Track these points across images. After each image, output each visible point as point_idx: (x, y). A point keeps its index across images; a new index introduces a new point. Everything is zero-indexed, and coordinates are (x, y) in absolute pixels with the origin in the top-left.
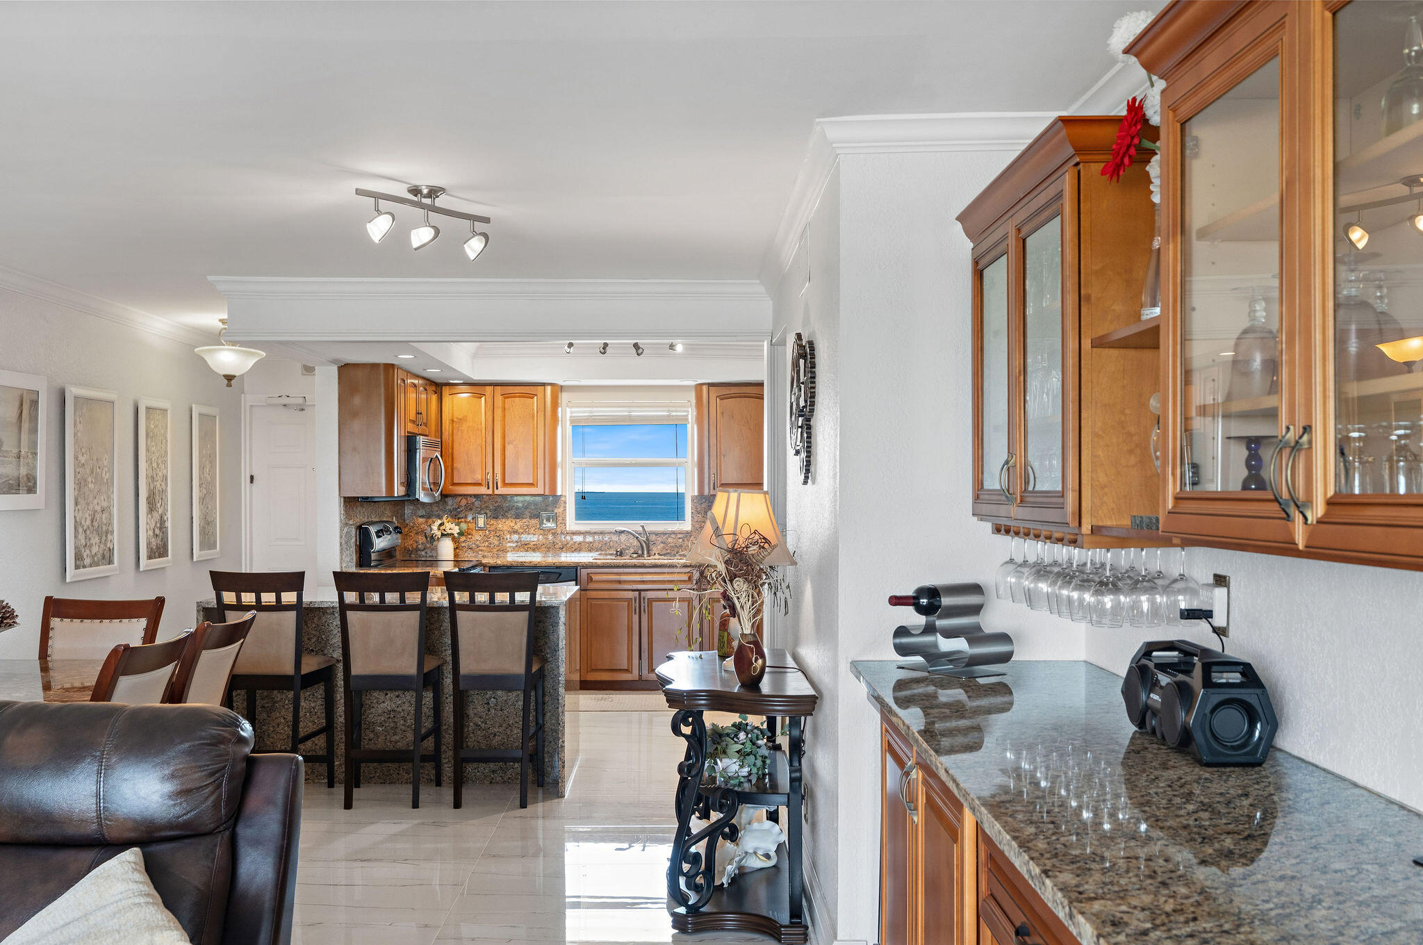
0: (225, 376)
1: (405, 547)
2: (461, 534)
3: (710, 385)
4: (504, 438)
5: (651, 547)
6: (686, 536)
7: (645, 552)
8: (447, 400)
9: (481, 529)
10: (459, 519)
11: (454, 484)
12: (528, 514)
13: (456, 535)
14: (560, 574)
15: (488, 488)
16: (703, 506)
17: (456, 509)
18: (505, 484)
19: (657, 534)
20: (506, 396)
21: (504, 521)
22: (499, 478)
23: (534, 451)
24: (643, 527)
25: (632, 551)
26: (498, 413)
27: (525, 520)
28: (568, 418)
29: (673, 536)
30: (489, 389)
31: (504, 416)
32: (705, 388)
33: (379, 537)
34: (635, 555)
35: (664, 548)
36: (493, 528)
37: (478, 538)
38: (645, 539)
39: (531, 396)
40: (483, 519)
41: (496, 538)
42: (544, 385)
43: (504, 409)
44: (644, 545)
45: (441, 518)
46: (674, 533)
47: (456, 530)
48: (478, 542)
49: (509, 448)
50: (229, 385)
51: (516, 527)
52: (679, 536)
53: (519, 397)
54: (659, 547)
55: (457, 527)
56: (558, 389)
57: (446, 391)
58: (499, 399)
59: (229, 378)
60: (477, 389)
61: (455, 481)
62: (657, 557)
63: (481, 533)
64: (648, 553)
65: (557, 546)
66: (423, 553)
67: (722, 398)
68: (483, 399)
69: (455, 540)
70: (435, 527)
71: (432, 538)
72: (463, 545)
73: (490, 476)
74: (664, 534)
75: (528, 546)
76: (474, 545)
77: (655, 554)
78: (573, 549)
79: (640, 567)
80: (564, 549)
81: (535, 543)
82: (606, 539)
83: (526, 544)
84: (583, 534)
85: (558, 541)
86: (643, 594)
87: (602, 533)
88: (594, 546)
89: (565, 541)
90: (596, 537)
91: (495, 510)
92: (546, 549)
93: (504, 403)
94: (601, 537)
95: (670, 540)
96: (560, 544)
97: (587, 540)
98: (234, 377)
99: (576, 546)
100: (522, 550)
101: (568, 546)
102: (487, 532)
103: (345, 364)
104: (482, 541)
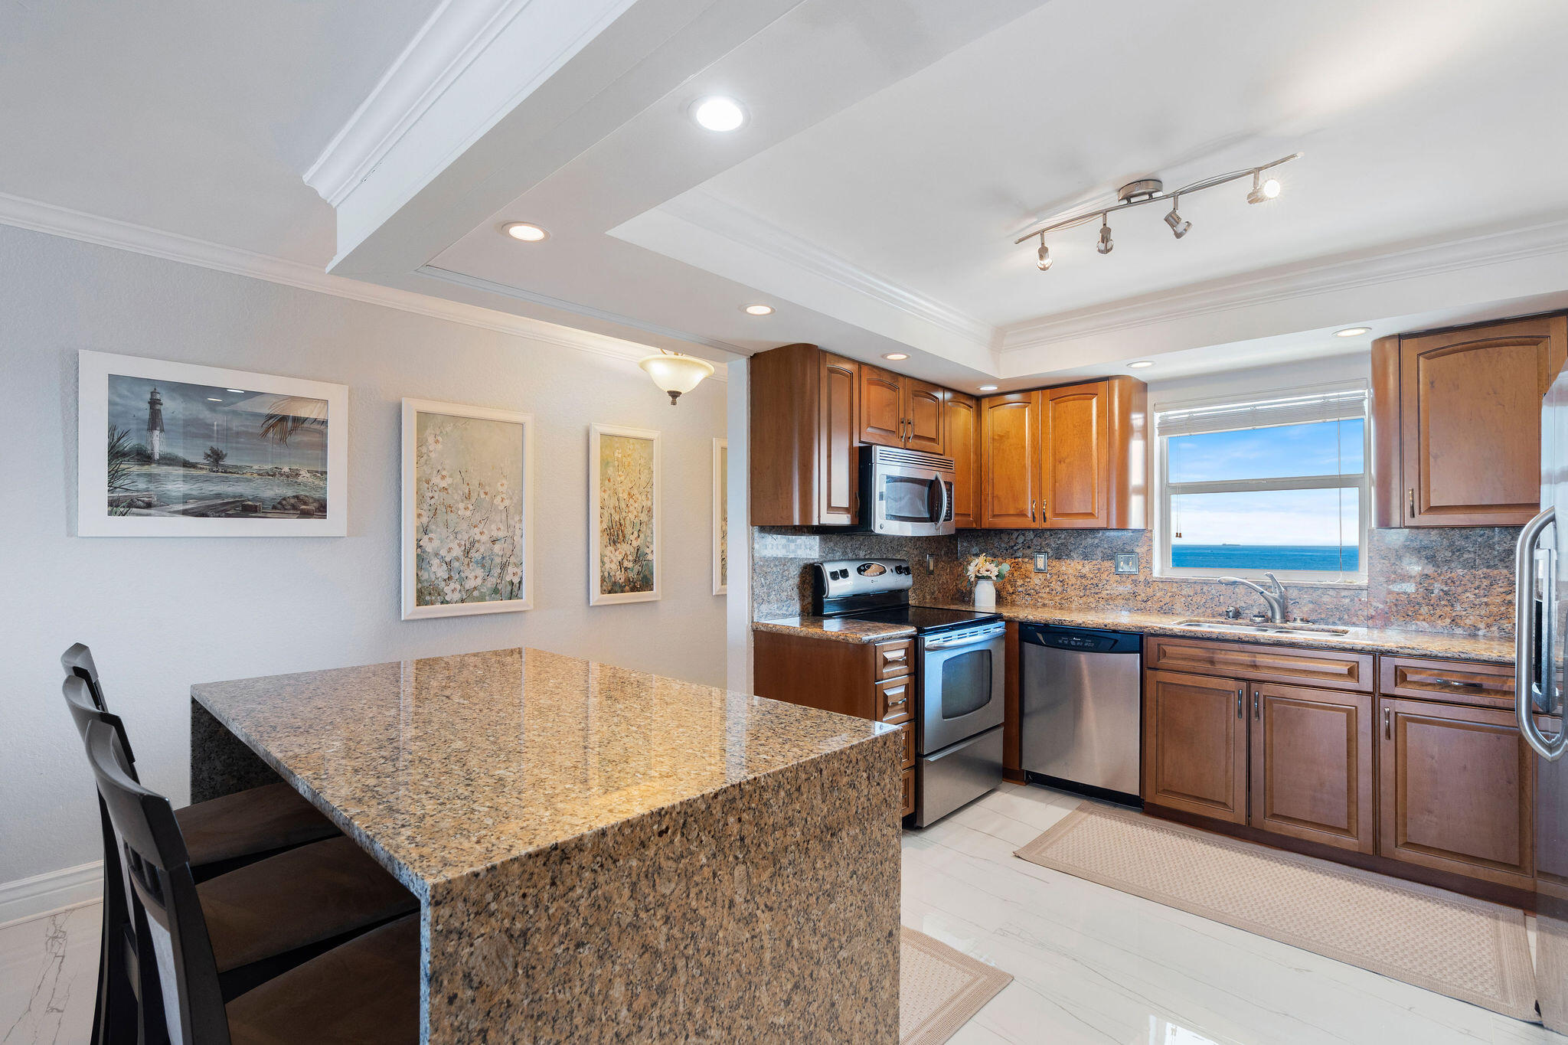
0: (670, 392)
1: (958, 590)
2: (1000, 577)
3: (1401, 337)
4: (1054, 455)
5: (1291, 608)
6: (1358, 595)
7: (1278, 616)
8: (987, 415)
9: (1041, 571)
10: (1015, 558)
11: (994, 516)
12: (1100, 555)
13: (996, 578)
14: (1116, 641)
15: (1034, 520)
17: (1012, 547)
18: (1056, 515)
19: (1300, 588)
20: (1057, 401)
21: (1068, 561)
22: (1048, 507)
24: (1271, 577)
25: (1253, 611)
26: (1049, 425)
27: (1094, 562)
28: (1156, 425)
29: (1331, 592)
30: (1036, 397)
31: (1054, 428)
32: (1389, 345)
34: (1258, 620)
35: (1313, 611)
36: (1054, 570)
37: (1037, 581)
38: (1277, 596)
39: (1086, 397)
40: (1042, 560)
41: (1059, 583)
42: (1106, 379)
43: (1053, 419)
44: (1276, 606)
45: (978, 556)
46: (1334, 587)
48: (1037, 588)
49: (1063, 470)
50: (674, 403)
51: (1084, 571)
53: (1071, 401)
54: (1305, 609)
55: (995, 569)
56: (1137, 391)
58: (1048, 406)
59: (675, 395)
60: (1021, 399)
61: (996, 512)
62: (1299, 624)
63: (1040, 576)
64: (1283, 617)
65: (1139, 598)
67: (1429, 355)
68: (1029, 407)
71: (971, 580)
72: (1020, 589)
73: (1035, 506)
74: (1314, 588)
75: (1100, 596)
76: (1032, 591)
77: (1295, 620)
78: (1162, 604)
79: (1248, 642)
80: (1149, 603)
81: (1108, 592)
82: (1213, 591)
83: (1097, 593)
84: (1177, 582)
85: (1139, 592)
86: (1254, 686)
87: (1206, 583)
88: (1194, 600)
89: (1150, 591)
90: (1199, 588)
91: (1058, 549)
92: (1124, 602)
93: (1054, 410)
94: (1205, 588)
95: (1326, 599)
96: (1143, 595)
97: (1184, 592)
98: (680, 393)
99: (1167, 599)
100: (1092, 600)
101: (1155, 598)
102: (1048, 575)
103: (755, 354)
104: (1042, 587)
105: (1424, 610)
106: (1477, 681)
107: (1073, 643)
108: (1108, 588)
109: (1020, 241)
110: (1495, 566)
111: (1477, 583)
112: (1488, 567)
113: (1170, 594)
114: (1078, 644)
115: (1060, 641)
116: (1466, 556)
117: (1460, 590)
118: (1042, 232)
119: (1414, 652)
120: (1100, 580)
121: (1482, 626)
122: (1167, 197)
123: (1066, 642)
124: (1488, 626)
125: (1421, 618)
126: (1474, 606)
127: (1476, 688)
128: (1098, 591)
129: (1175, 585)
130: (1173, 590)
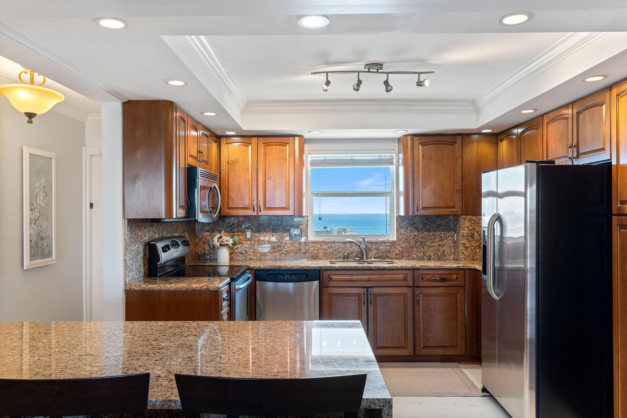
0: (26, 113)
1: (196, 253)
2: (234, 244)
3: (414, 135)
4: (265, 174)
5: (368, 252)
6: (392, 245)
7: (365, 256)
8: (224, 148)
9: (249, 240)
10: (233, 233)
11: (229, 208)
12: (282, 229)
13: (231, 245)
14: (308, 275)
15: (254, 211)
16: (404, 223)
17: (231, 226)
18: (266, 208)
19: (372, 243)
20: (266, 144)
21: (264, 234)
22: (261, 204)
23: (286, 184)
24: (363, 238)
25: (354, 255)
26: (261, 157)
27: (279, 234)
28: (309, 162)
29: (383, 244)
30: (254, 140)
31: (265, 159)
32: (409, 138)
33: (164, 251)
34: (358, 259)
35: (377, 253)
36: (257, 239)
37: (247, 246)
38: (364, 247)
39: (285, 144)
40: (250, 233)
41: (259, 246)
42: (294, 136)
43: (265, 154)
44: (364, 251)
45: (220, 232)
46: (384, 242)
47: (231, 242)
48: (246, 249)
49: (269, 183)
50: (30, 122)
51: (273, 239)
52: (388, 244)
53: (276, 145)
54: (374, 252)
55: (231, 240)
56: (303, 141)
57: (223, 141)
58: (262, 147)
59: (30, 116)
60: (246, 140)
61: (230, 206)
62: (373, 259)
63: (248, 242)
64: (367, 257)
65: (302, 252)
66: (209, 257)
67: (423, 144)
68: (250, 147)
69: (229, 248)
70: (215, 239)
71: (214, 247)
72: (236, 251)
73: (255, 203)
74: (377, 243)
75: (282, 252)
76: (244, 251)
77: (371, 258)
78: (313, 254)
79: (367, 270)
80: (307, 254)
81: (286, 249)
82: (336, 246)
83: (280, 251)
84: (320, 243)
85: (302, 248)
86: (370, 290)
87: (333, 242)
88: (328, 251)
89: (307, 248)
90: (330, 245)
91: (259, 226)
92: (294, 254)
93: (265, 150)
94: (333, 245)
95: (381, 247)
96: (304, 250)
97: (323, 247)
98: (35, 115)
99: (315, 251)
100: (277, 254)
101: (310, 251)
102: (253, 242)
103: (128, 101)
104: (249, 248)
105: (415, 249)
106: (444, 277)
107: (286, 278)
108: (286, 247)
109: (315, 73)
110: (436, 231)
111: (431, 238)
112: (434, 231)
113: (316, 249)
114: (288, 278)
115: (279, 278)
116: (427, 227)
117: (426, 240)
118: (327, 73)
119: (426, 268)
120: (282, 243)
121: (432, 255)
122: (385, 73)
123: (282, 278)
124: (434, 255)
125: (414, 253)
126: (430, 247)
127: (443, 280)
128: (281, 249)
129: (319, 244)
130: (318, 247)
